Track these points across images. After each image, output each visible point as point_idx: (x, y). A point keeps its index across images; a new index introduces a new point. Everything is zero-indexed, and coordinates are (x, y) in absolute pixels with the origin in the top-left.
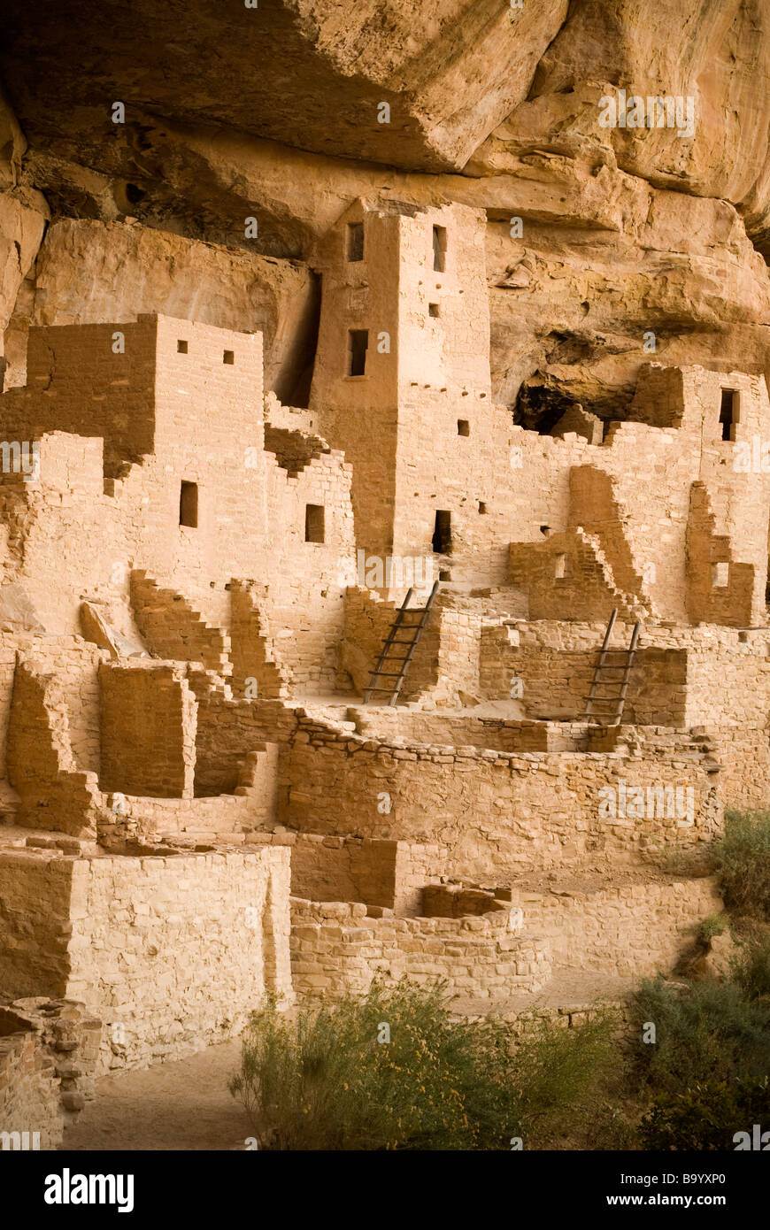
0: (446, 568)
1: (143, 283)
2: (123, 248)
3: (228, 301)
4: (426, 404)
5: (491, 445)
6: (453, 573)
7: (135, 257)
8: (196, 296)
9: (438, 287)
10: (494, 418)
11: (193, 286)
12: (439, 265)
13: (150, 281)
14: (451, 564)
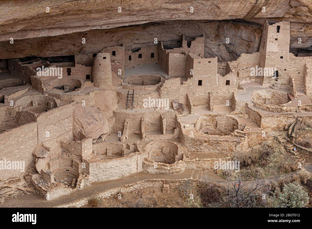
0: (277, 79)
1: (234, 31)
2: (230, 26)
3: (249, 33)
4: (273, 55)
5: (288, 60)
6: (278, 80)
7: (231, 27)
8: (243, 33)
9: (277, 36)
10: (290, 56)
11: (242, 31)
12: (278, 31)
13: (235, 31)
14: (278, 79)
